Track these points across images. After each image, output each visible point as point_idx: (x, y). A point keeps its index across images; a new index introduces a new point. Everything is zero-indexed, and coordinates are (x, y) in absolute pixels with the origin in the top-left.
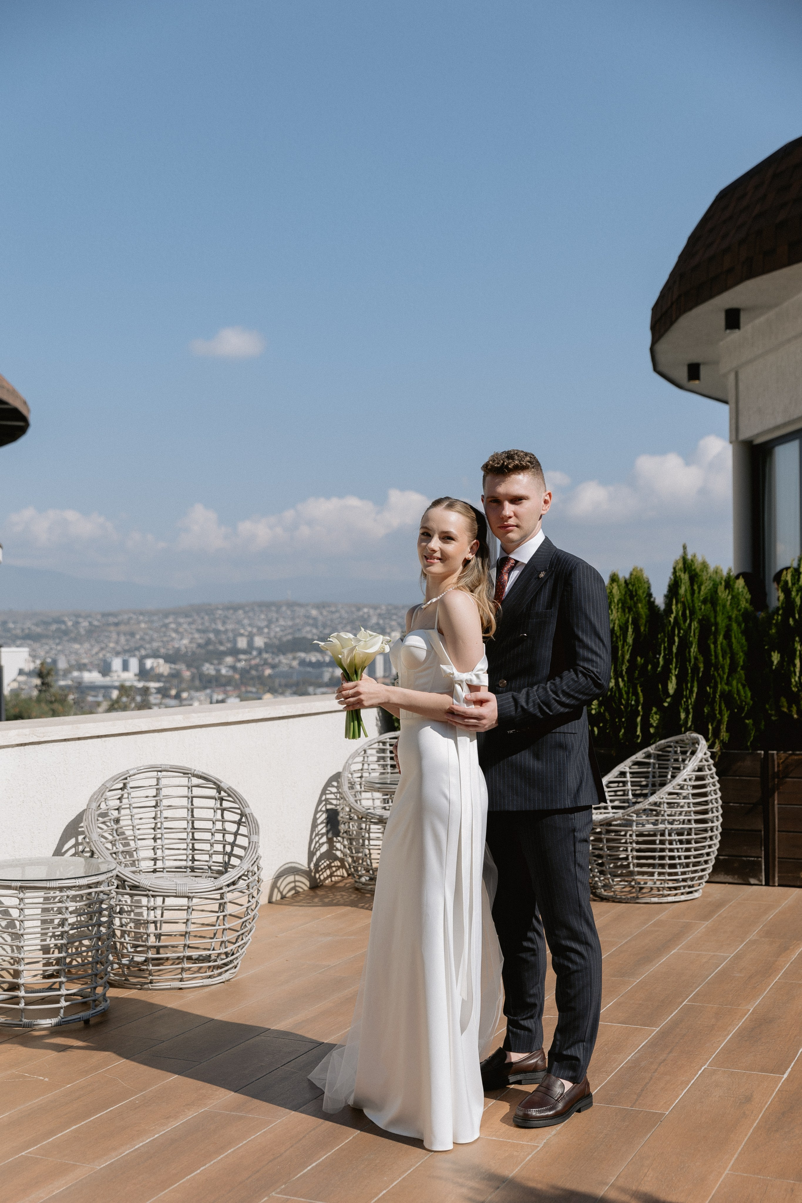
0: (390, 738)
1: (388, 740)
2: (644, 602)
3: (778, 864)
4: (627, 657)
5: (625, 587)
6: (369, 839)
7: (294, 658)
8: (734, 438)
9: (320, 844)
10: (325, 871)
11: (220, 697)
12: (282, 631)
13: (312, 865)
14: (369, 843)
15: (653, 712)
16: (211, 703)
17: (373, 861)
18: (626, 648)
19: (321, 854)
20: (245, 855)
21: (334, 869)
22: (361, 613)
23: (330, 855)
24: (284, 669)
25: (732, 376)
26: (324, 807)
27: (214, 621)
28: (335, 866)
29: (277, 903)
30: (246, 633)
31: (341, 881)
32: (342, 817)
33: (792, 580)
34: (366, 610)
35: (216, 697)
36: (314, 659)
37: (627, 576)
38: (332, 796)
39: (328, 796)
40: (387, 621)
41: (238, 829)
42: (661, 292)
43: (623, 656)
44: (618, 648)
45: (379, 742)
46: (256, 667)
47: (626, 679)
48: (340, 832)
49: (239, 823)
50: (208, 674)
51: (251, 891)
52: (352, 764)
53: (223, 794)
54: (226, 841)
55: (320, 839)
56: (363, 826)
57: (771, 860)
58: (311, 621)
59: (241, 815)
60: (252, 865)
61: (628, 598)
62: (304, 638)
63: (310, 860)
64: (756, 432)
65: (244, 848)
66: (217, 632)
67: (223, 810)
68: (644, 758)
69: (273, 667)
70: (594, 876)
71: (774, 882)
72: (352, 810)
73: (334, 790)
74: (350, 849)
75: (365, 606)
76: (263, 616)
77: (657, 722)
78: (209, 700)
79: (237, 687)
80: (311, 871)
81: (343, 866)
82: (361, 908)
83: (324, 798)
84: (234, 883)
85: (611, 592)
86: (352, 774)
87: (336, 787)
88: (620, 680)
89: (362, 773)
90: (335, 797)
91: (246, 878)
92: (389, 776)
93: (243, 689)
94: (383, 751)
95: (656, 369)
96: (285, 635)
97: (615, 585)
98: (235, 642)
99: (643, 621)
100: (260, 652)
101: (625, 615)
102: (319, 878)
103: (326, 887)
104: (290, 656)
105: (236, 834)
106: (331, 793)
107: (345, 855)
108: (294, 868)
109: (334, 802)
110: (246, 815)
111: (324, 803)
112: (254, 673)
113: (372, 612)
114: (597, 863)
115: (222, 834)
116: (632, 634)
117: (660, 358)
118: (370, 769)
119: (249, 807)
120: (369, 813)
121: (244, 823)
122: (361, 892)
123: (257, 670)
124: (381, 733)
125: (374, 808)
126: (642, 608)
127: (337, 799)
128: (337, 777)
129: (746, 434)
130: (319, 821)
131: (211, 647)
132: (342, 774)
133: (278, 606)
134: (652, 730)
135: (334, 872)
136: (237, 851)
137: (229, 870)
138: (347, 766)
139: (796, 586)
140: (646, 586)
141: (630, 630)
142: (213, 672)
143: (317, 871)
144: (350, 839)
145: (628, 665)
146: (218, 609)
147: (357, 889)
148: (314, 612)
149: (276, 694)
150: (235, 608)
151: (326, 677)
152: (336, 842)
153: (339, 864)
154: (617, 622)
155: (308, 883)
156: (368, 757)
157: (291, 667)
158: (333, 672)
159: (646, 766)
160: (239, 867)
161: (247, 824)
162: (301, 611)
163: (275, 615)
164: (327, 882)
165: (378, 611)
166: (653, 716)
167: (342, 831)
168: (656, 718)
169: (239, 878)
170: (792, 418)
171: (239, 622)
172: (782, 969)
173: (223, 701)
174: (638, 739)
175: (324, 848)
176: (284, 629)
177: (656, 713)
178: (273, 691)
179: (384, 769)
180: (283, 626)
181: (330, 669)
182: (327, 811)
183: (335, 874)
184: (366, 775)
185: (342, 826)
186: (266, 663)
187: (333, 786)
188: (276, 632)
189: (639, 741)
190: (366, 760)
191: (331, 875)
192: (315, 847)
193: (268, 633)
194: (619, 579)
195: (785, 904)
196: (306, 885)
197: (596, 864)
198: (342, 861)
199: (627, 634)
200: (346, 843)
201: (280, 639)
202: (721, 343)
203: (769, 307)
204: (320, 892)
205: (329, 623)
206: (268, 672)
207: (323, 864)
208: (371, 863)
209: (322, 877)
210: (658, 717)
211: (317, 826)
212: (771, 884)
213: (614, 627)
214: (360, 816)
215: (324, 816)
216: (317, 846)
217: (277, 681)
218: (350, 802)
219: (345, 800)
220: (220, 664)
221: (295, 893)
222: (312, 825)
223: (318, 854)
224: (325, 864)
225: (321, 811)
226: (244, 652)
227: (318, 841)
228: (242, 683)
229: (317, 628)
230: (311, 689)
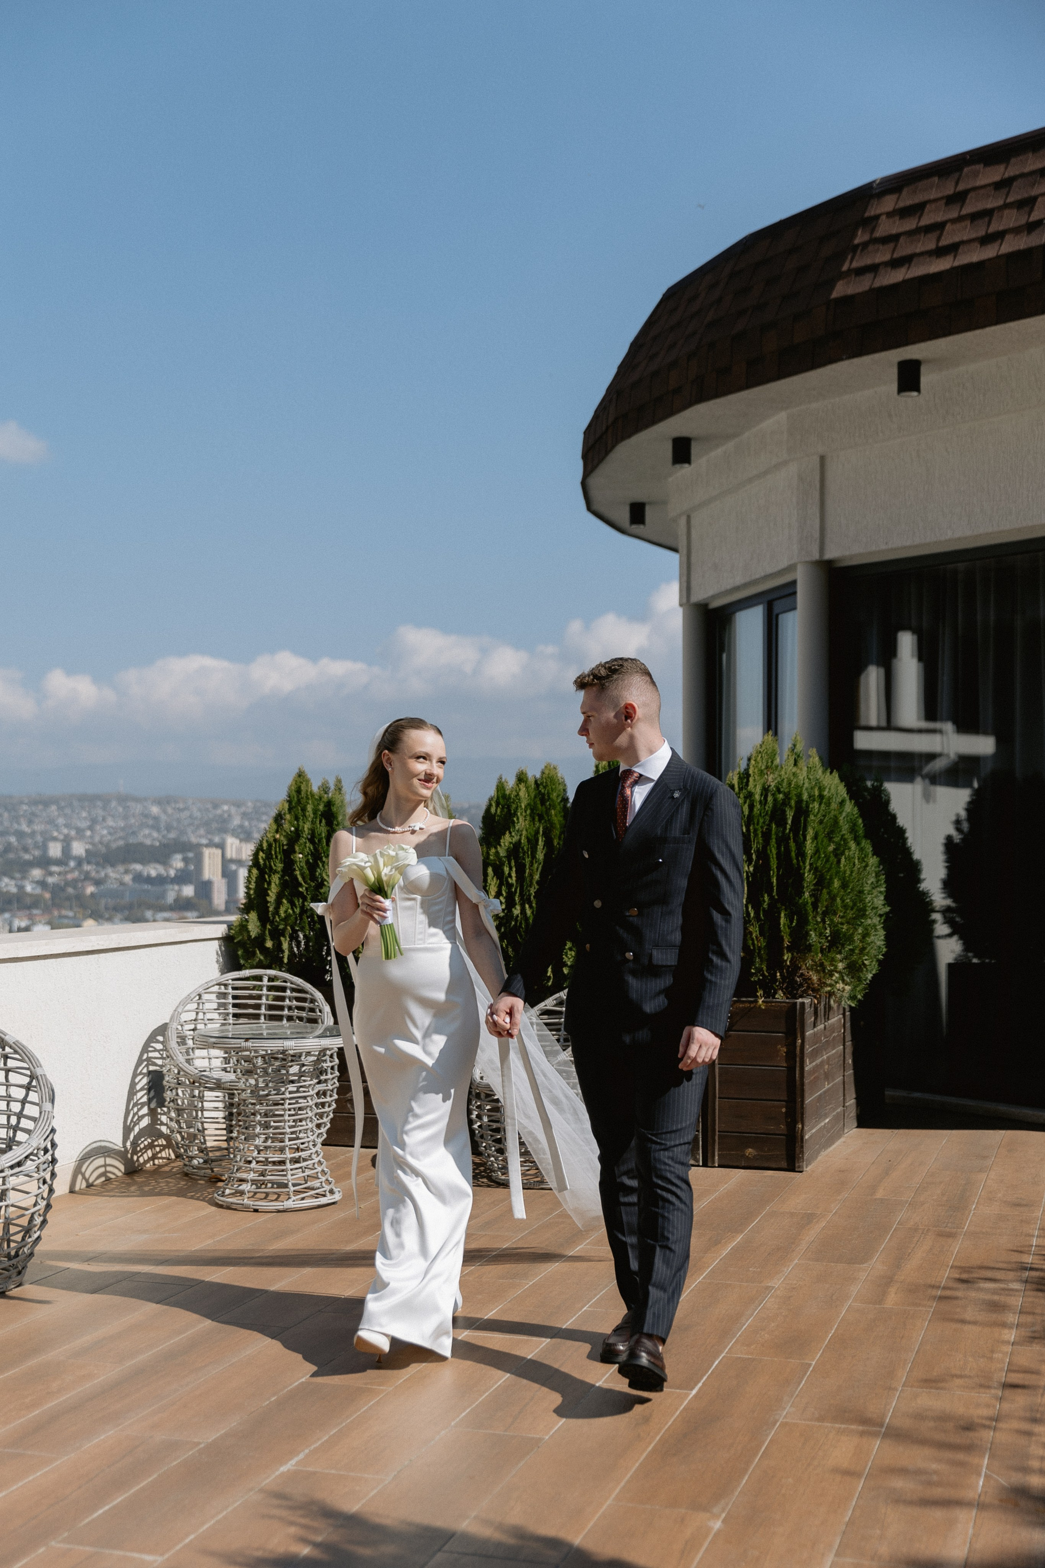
0: (233, 980)
1: (230, 982)
2: (558, 808)
3: (719, 1139)
4: (537, 877)
5: (535, 789)
6: (203, 1110)
7: (127, 872)
8: (685, 600)
9: (139, 1117)
10: (145, 1152)
11: (23, 924)
12: (110, 834)
13: (128, 1144)
14: (202, 1114)
15: (567, 947)
16: (11, 931)
17: (207, 1138)
18: (536, 866)
19: (141, 1130)
20: (35, 1129)
21: (158, 1149)
22: (219, 812)
23: (152, 1131)
24: (112, 886)
25: (683, 521)
26: (146, 1068)
27: (16, 819)
28: (158, 1146)
29: (81, 1193)
30: (61, 837)
31: (166, 1165)
32: (168, 1082)
33: (739, 783)
34: (226, 808)
35: (17, 923)
36: (153, 873)
37: (538, 776)
38: (157, 1054)
39: (151, 1055)
40: (254, 823)
41: (27, 1095)
42: (596, 411)
43: (531, 875)
44: (525, 865)
45: (219, 984)
46: (74, 883)
47: (534, 905)
48: (165, 1101)
49: (28, 1088)
50: (8, 892)
51: (42, 1174)
52: (182, 1012)
53: (8, 1050)
54: (10, 1111)
55: (139, 1110)
56: (196, 1092)
57: (710, 1133)
58: (151, 822)
59: (30, 1077)
60: (45, 1140)
61: (539, 802)
62: (141, 844)
63: (125, 1138)
64: (711, 593)
65: (34, 1119)
66: (20, 835)
67: (8, 1071)
68: (555, 1005)
69: (98, 883)
70: (489, 1156)
71: (713, 1162)
72: (182, 1073)
73: (159, 1046)
74: (178, 1122)
75: (226, 802)
76: (84, 814)
77: (571, 960)
78: (7, 928)
79: (47, 910)
80: (126, 1151)
81: (169, 1145)
82: (190, 1198)
83: (145, 1056)
84: (19, 1164)
85: (518, 795)
86: (182, 1026)
87: (162, 1043)
88: (527, 906)
89: (195, 1024)
90: (160, 1056)
91: (36, 1158)
92: (230, 1028)
93: (56, 913)
94: (223, 995)
95: (589, 508)
96: (115, 840)
97: (522, 786)
98: (45, 848)
99: (556, 832)
100: (80, 861)
101: (534, 824)
102: (138, 1160)
103: (147, 1172)
104: (121, 868)
105: (24, 1102)
106: (155, 1050)
107: (172, 1131)
108: (101, 1147)
109: (159, 1062)
110: (37, 1077)
111: (145, 1063)
112: (70, 890)
113: (233, 810)
114: (493, 1138)
115: (6, 1102)
116: (543, 849)
117: (594, 493)
118: (206, 1019)
119: (41, 1066)
120: (203, 1075)
121: (35, 1087)
122: (191, 1178)
123: (75, 888)
124: (223, 972)
125: (210, 1069)
126: (556, 815)
127: (162, 1058)
128: (162, 1030)
129: (699, 596)
130: (138, 1087)
131: (11, 856)
132: (169, 1026)
133: (105, 800)
134: (566, 971)
135: (158, 1153)
136: (25, 1123)
137: (14, 1147)
138: (174, 1016)
139: (744, 791)
140: (561, 787)
141: (541, 843)
142: (14, 890)
143: (135, 1152)
144: (178, 1110)
145: (537, 887)
146: (22, 803)
147: (186, 1175)
148: (155, 810)
149: (100, 920)
150: (46, 803)
151: (171, 897)
152: (161, 1114)
153: (164, 1143)
154: (524, 833)
155: (122, 1168)
156: (203, 1003)
157: (122, 884)
158: (180, 890)
159: (557, 1016)
160: (27, 1143)
161: (39, 1089)
162: (138, 808)
163: (101, 812)
164: (148, 1165)
165: (243, 809)
166: (566, 953)
167: (168, 1100)
168: (571, 955)
169: (27, 1157)
170: (753, 577)
171: (51, 822)
172: (709, 1267)
173: (27, 929)
174: (548, 982)
175: (145, 1122)
176: (113, 831)
177: (570, 949)
178: (97, 916)
179: (225, 1020)
180: (112, 827)
181: (176, 887)
182: (150, 1072)
183: (159, 1155)
184: (199, 1026)
185: (169, 1092)
186: (87, 877)
187: (158, 1042)
188: (102, 836)
189: (550, 984)
190: (201, 1007)
191: (154, 1157)
192: (132, 1121)
193: (91, 837)
194: (527, 779)
195: (723, 1188)
196: (120, 1170)
197: (493, 1141)
198: (168, 1138)
199: (537, 848)
200: (173, 1114)
201: (107, 846)
202: (670, 479)
203: (728, 437)
204: (139, 1179)
205: (175, 824)
206: (90, 889)
207: (142, 1142)
208: (205, 1140)
209: (141, 1160)
210: (573, 953)
211: (135, 1094)
212: (710, 1164)
213: (520, 840)
214: (192, 1080)
215: (145, 1080)
216: (135, 1120)
217: (103, 902)
218: (178, 1062)
219: (173, 1059)
220: (23, 878)
221: (106, 1180)
222: (129, 1092)
223: (137, 1129)
224: (146, 1143)
225: (141, 1073)
226: (58, 862)
227: (137, 1113)
228: (54, 905)
229: (158, 830)
230: (149, 914)
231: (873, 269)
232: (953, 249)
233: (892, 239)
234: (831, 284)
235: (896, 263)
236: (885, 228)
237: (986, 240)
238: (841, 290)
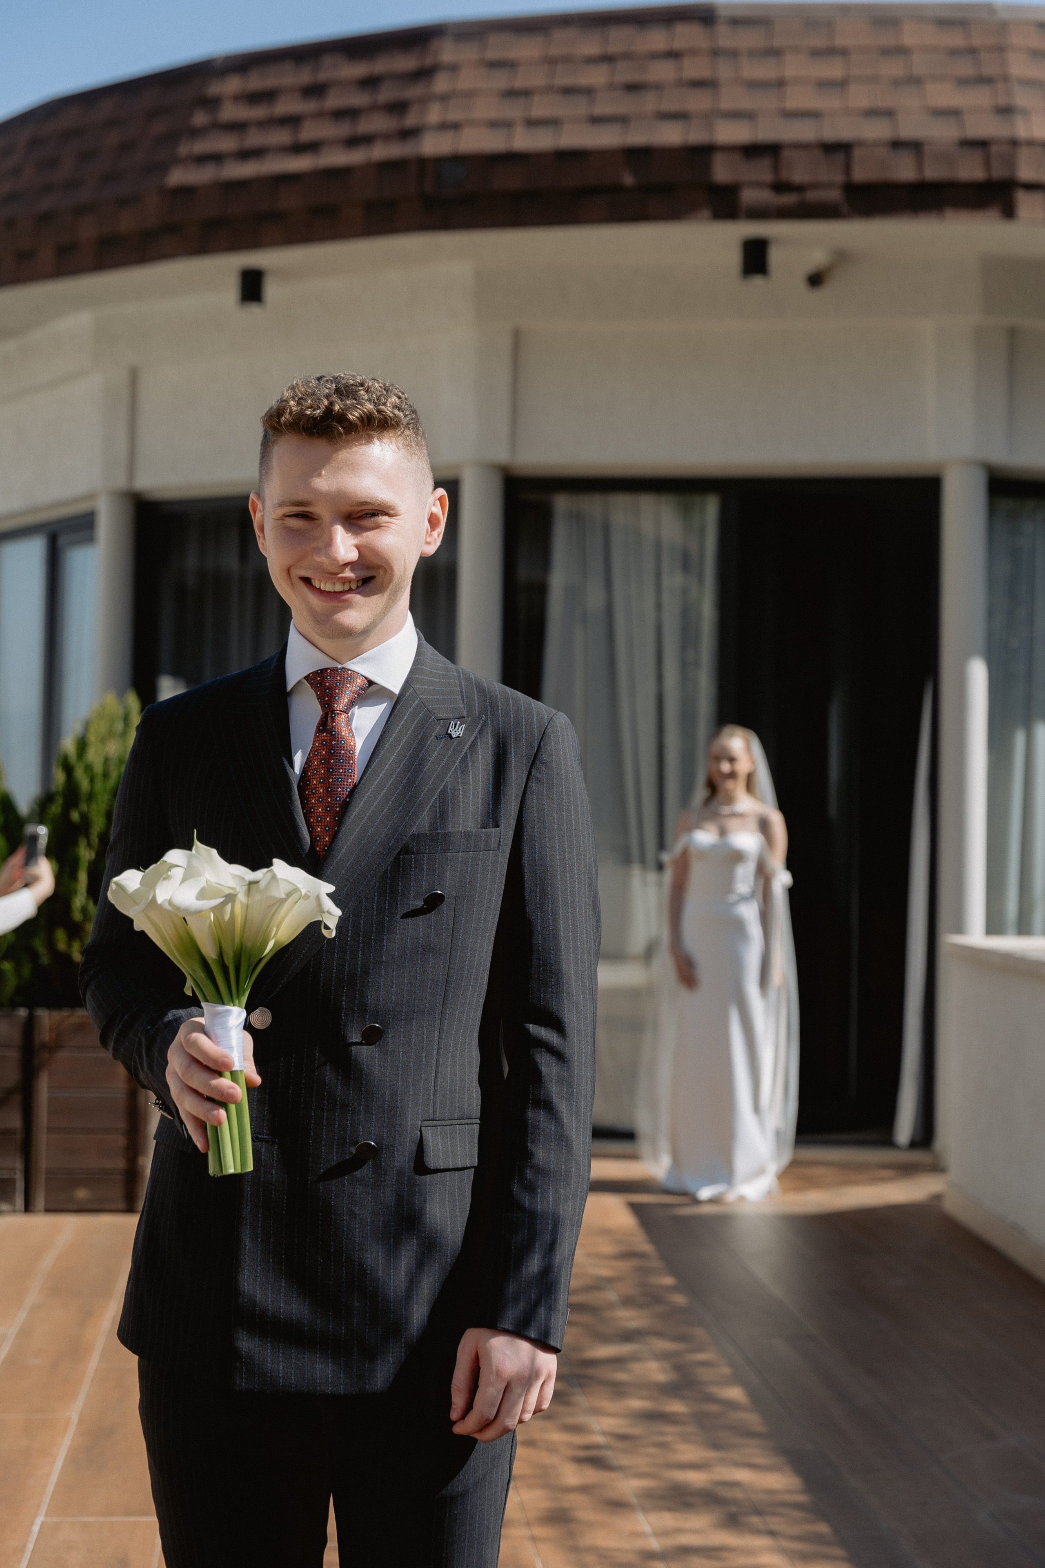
3: (46, 1180)
71: (37, 1206)
195: (62, 1241)
212: (33, 1210)
231: (216, 158)
232: (313, 147)
233: (238, 127)
234: (164, 168)
235: (245, 155)
236: (230, 112)
237: (353, 142)
238: (177, 177)
